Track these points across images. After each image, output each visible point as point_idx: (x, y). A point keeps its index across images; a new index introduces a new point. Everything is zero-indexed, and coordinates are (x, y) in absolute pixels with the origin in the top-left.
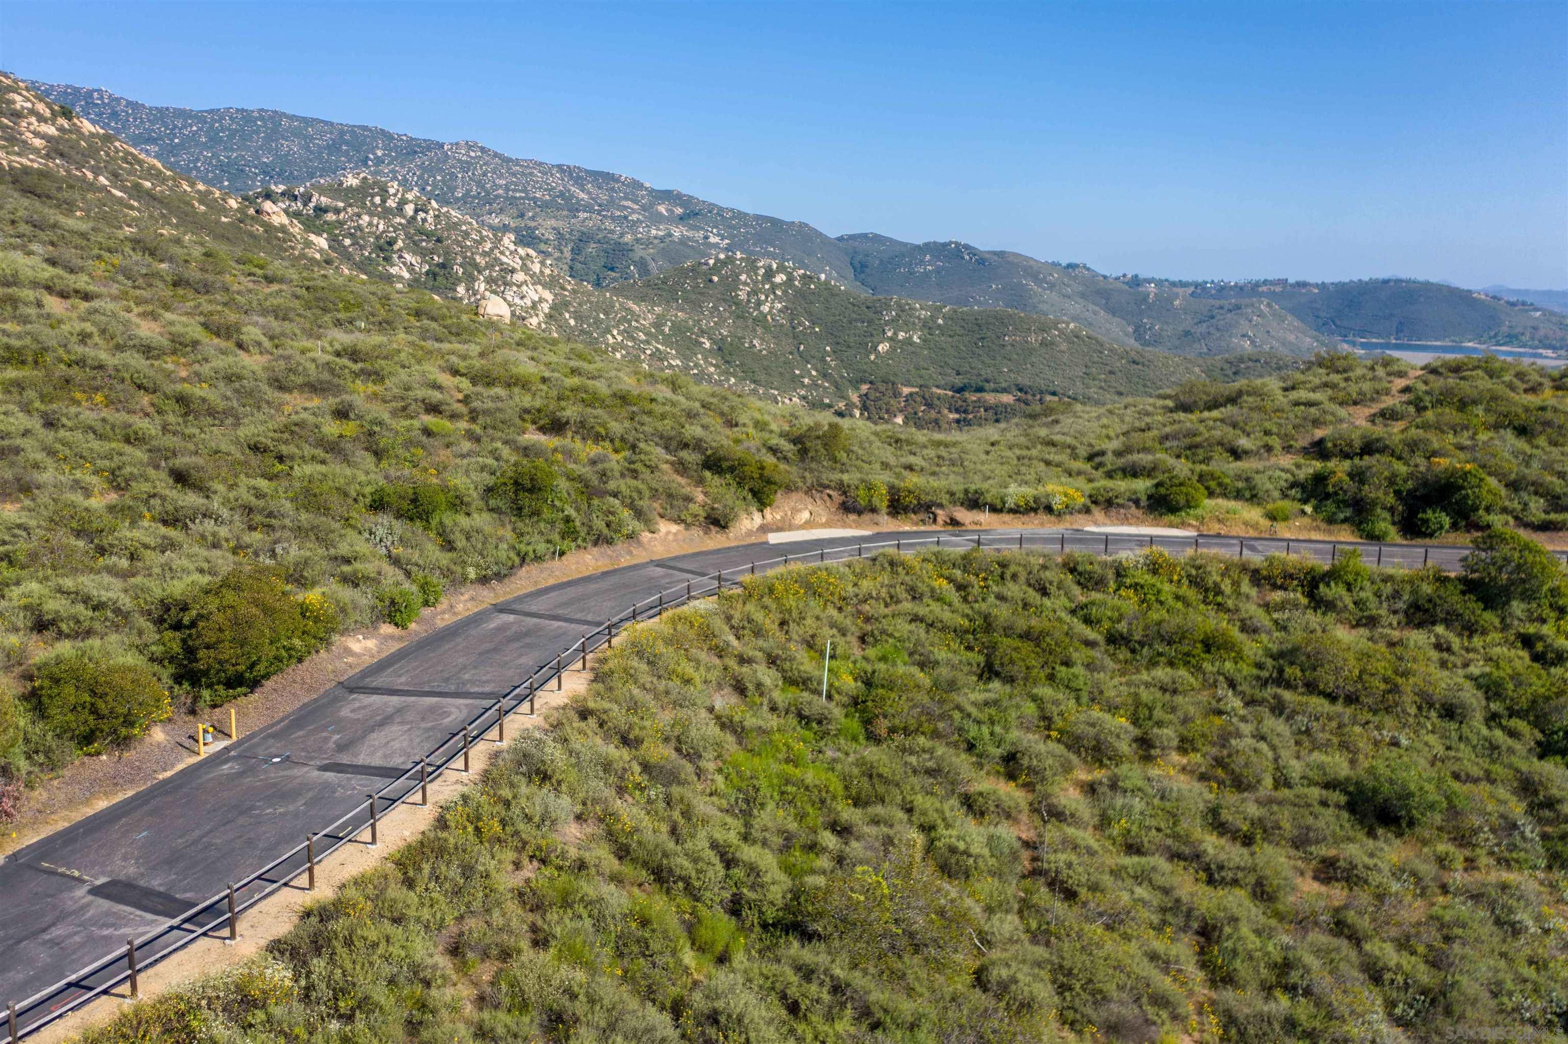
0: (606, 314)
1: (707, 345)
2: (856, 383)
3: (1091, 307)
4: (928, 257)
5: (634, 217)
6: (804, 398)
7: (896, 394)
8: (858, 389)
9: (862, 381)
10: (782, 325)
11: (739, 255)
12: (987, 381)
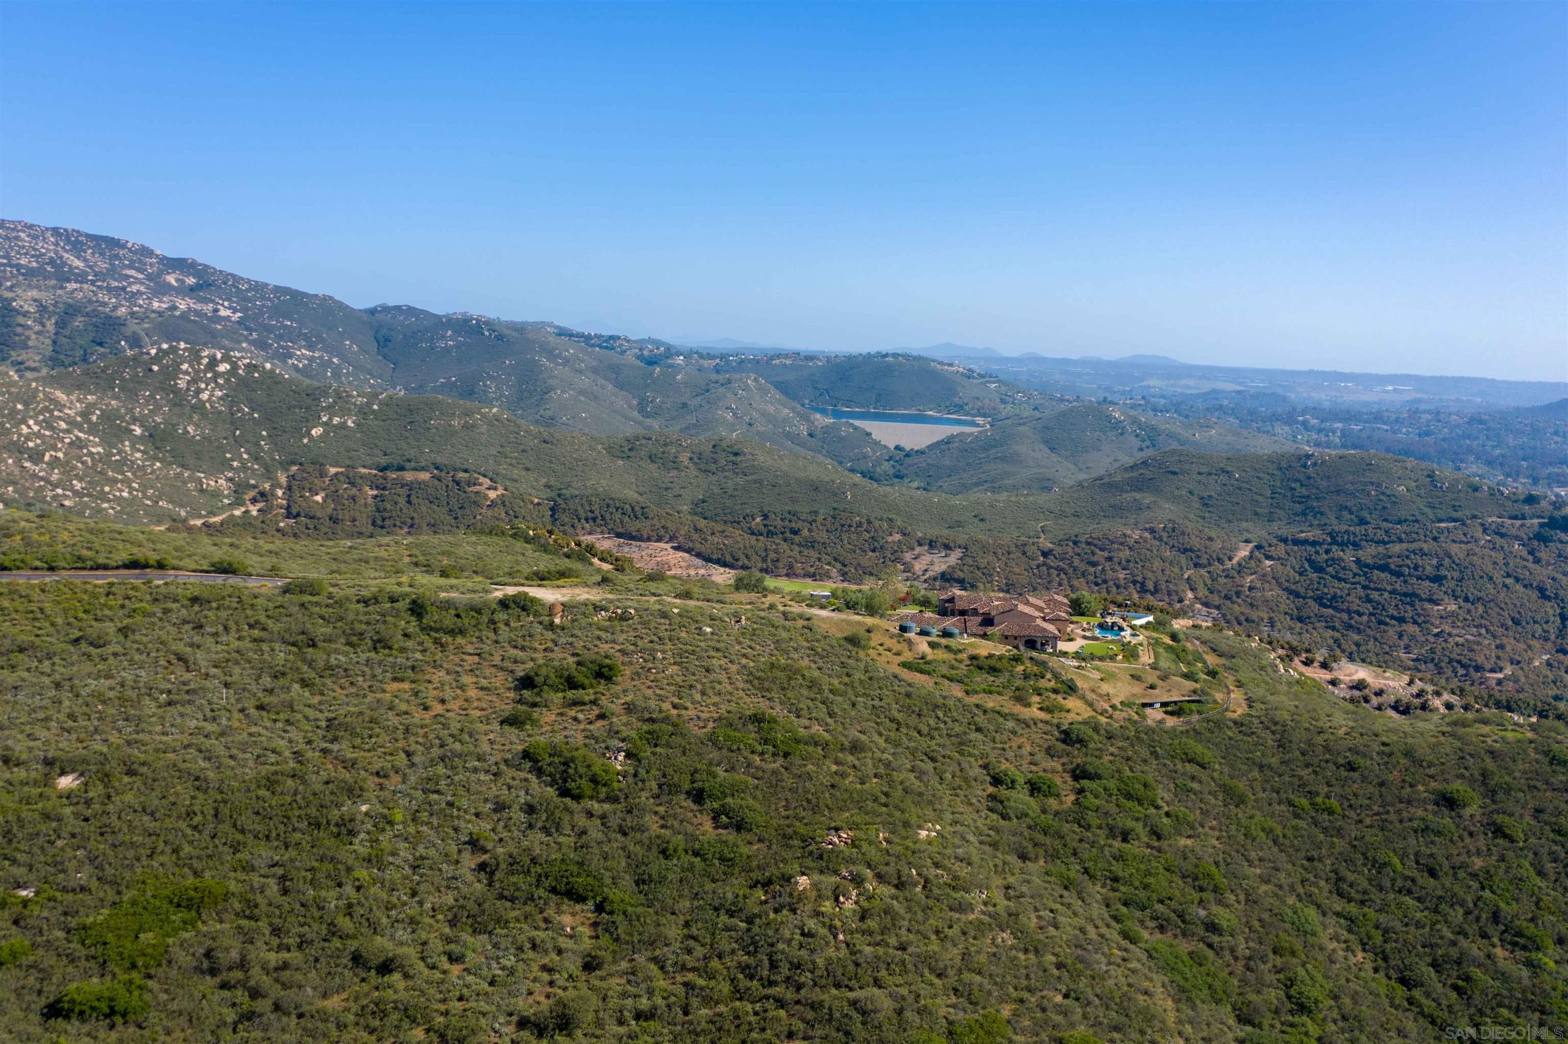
0: (26, 404)
1: (138, 431)
2: (285, 465)
3: (601, 381)
4: (449, 333)
5: (135, 288)
6: (230, 480)
7: (322, 475)
8: (287, 470)
9: (293, 463)
10: (221, 412)
11: (182, 345)
12: (409, 461)
